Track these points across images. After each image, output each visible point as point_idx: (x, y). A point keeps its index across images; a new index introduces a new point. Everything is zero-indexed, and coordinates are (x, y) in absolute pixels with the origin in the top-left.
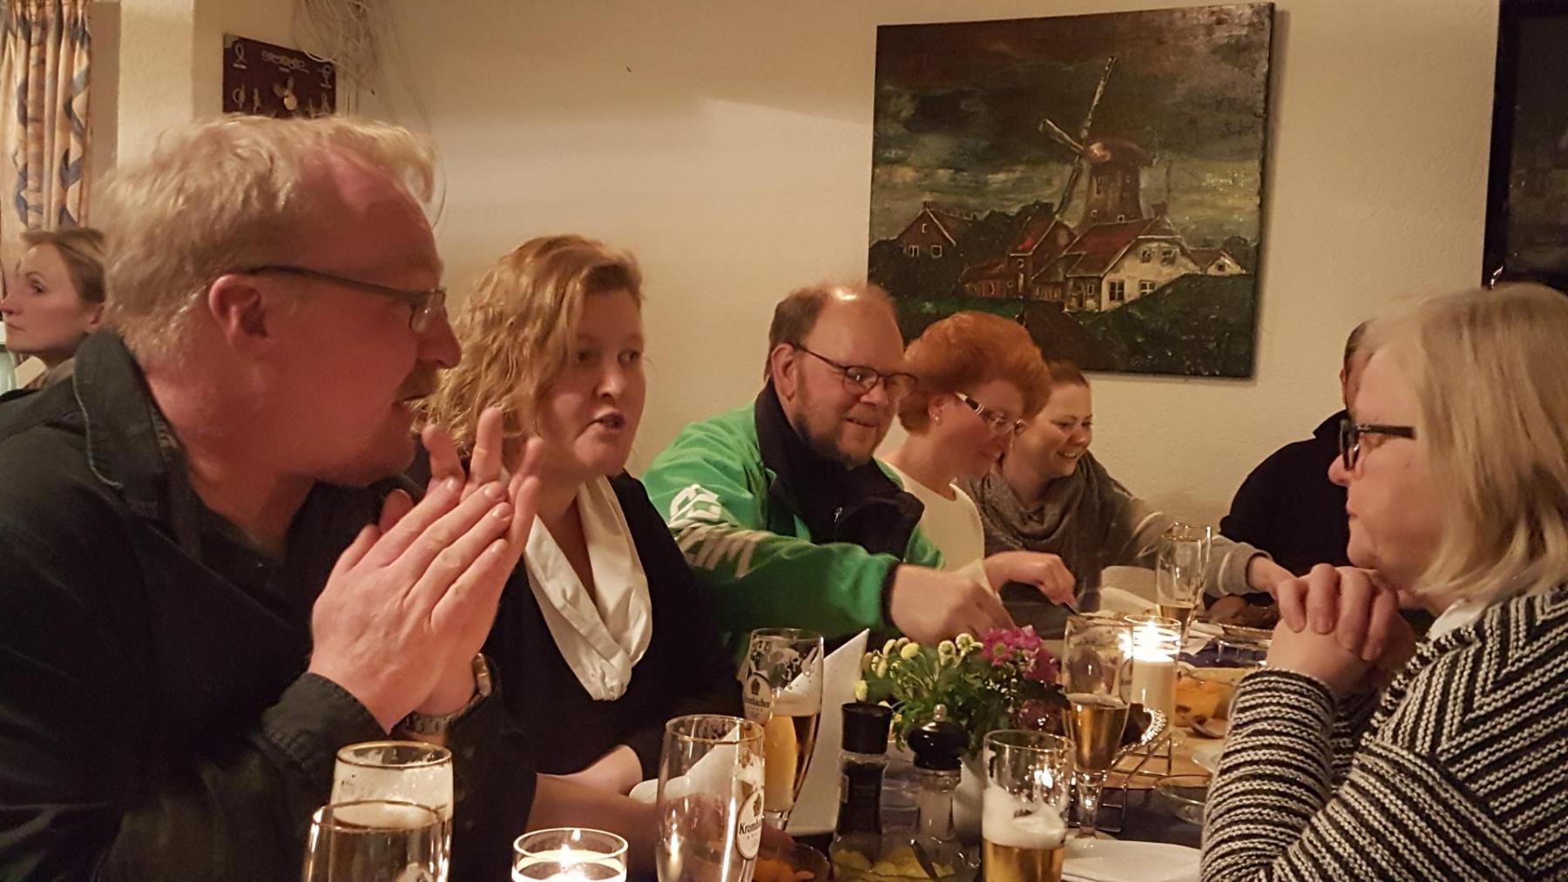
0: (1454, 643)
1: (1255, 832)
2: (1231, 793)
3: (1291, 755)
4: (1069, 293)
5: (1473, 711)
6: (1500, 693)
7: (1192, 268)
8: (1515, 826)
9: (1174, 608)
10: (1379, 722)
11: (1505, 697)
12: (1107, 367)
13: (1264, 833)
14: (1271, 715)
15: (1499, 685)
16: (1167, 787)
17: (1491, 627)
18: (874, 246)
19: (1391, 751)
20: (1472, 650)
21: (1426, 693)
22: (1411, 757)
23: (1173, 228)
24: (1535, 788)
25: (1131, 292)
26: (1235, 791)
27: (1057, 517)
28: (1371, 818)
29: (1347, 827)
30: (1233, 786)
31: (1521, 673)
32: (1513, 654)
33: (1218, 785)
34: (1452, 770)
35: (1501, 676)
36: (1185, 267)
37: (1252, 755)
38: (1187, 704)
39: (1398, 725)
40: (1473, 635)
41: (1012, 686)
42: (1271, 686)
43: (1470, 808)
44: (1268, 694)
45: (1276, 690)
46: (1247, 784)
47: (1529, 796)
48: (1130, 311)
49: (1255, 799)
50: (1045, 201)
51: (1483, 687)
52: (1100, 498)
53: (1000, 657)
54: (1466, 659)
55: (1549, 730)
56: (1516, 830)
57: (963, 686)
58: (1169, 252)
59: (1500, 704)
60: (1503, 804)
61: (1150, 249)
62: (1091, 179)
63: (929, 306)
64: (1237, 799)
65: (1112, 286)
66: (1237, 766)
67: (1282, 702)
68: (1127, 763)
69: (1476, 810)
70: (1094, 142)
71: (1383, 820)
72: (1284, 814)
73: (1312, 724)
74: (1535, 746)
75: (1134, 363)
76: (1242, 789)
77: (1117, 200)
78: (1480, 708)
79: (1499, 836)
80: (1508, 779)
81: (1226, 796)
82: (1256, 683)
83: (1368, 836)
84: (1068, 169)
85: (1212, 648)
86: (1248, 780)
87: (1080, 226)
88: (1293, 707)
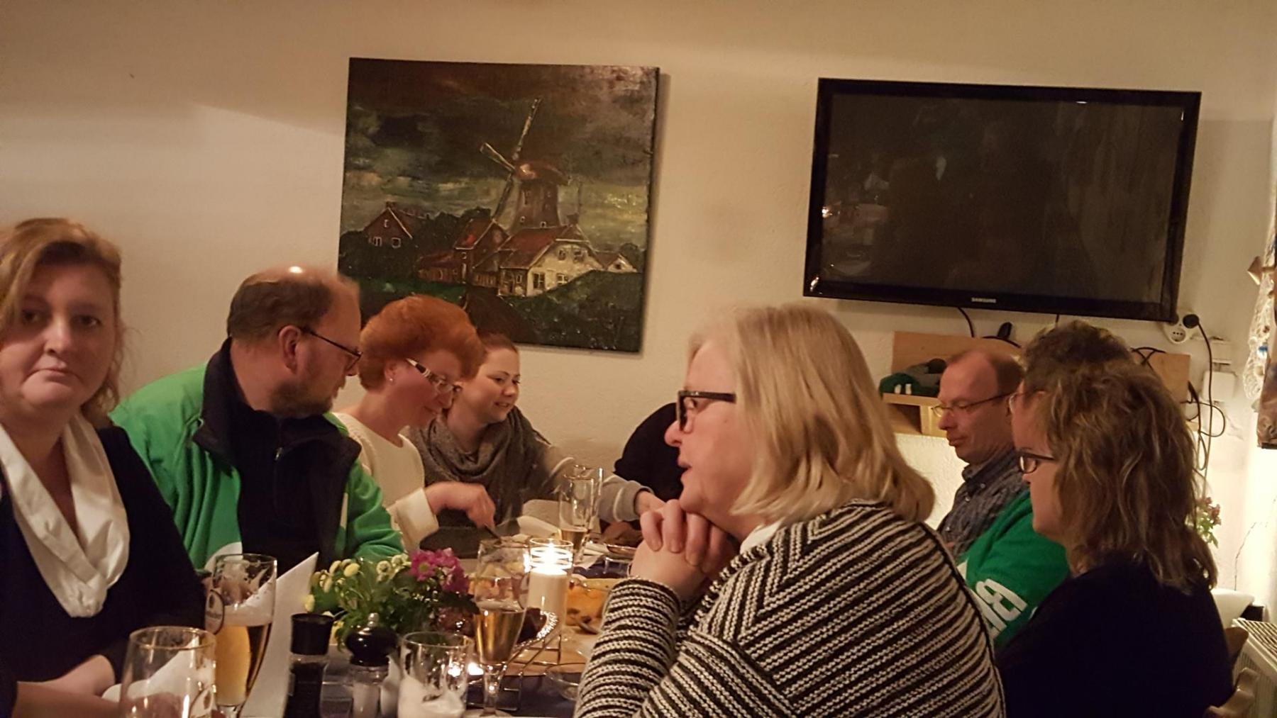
0: (753, 557)
1: (612, 703)
2: (598, 674)
3: (644, 644)
4: (502, 281)
5: (763, 608)
6: (782, 594)
7: (597, 266)
8: (791, 692)
9: (571, 532)
10: (700, 617)
11: (785, 597)
12: (531, 340)
13: (618, 704)
14: (632, 614)
15: (781, 588)
16: (555, 673)
17: (777, 546)
18: (344, 235)
19: (706, 639)
20: (764, 562)
21: (732, 594)
22: (720, 643)
23: (583, 234)
24: (804, 664)
25: (550, 283)
26: (601, 673)
27: (488, 458)
28: (690, 690)
29: (674, 698)
30: (600, 669)
31: (796, 579)
32: (792, 565)
33: (590, 668)
34: (748, 652)
35: (783, 581)
36: (592, 265)
37: (615, 645)
38: (577, 607)
39: (712, 620)
40: (765, 551)
41: (433, 596)
42: (634, 591)
43: (760, 680)
44: (632, 597)
45: (638, 594)
46: (610, 667)
47: (800, 670)
48: (550, 297)
49: (615, 678)
50: (484, 207)
51: (771, 590)
52: (524, 445)
53: (424, 573)
54: (759, 569)
55: (815, 621)
56: (791, 695)
57: (393, 597)
58: (579, 253)
59: (781, 602)
60: (782, 676)
61: (565, 249)
62: (520, 193)
63: (388, 286)
64: (601, 679)
65: (536, 276)
66: (604, 654)
67: (641, 604)
68: (525, 655)
69: (764, 682)
70: (523, 164)
71: (699, 691)
72: (635, 689)
73: (662, 621)
74: (804, 633)
75: (551, 338)
76: (606, 671)
77: (541, 209)
78: (768, 605)
79: (779, 700)
80: (787, 658)
81: (594, 677)
82: (624, 590)
83: (688, 704)
84: (503, 183)
85: (600, 563)
86: (610, 664)
87: (513, 228)
88: (648, 608)
